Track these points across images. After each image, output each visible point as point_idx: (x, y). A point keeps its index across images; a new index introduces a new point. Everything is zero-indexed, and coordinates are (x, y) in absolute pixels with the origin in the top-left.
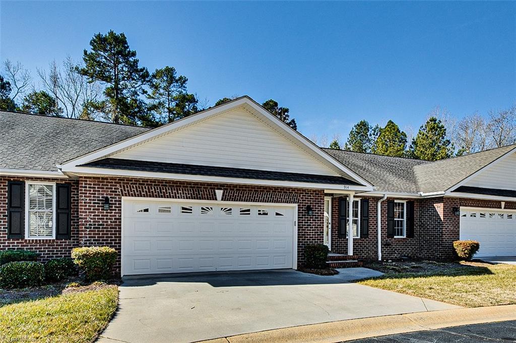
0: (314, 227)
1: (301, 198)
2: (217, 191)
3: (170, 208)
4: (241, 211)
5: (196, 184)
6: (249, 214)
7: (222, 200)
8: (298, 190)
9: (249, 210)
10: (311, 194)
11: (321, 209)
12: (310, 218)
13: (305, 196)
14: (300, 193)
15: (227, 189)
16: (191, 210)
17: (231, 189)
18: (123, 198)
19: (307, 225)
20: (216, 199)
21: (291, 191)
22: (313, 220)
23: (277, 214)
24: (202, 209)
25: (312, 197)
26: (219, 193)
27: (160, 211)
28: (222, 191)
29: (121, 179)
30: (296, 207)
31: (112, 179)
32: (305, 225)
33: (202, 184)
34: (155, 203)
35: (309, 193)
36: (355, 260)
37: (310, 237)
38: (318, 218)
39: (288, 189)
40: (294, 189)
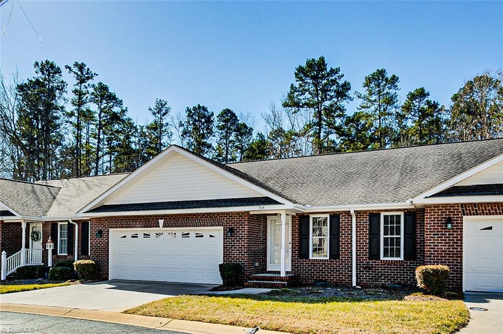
0: (238, 247)
1: (226, 221)
2: (159, 221)
3: (137, 234)
4: (183, 235)
5: (147, 216)
6: (189, 237)
7: (163, 227)
8: (222, 215)
9: (188, 234)
10: (235, 216)
11: (244, 230)
12: (234, 239)
13: (229, 219)
14: (225, 217)
15: (167, 219)
16: (149, 235)
17: (169, 218)
18: (110, 230)
19: (231, 246)
20: (159, 227)
21: (216, 216)
22: (237, 241)
23: (211, 236)
24: (157, 234)
25: (236, 220)
26: (161, 222)
27: (132, 237)
28: (163, 220)
29: (108, 218)
30: (221, 229)
31: (104, 218)
32: (229, 246)
33: (150, 216)
34: (129, 232)
35: (233, 215)
36: (284, 281)
37: (234, 257)
38: (242, 239)
39: (214, 214)
40: (218, 214)
